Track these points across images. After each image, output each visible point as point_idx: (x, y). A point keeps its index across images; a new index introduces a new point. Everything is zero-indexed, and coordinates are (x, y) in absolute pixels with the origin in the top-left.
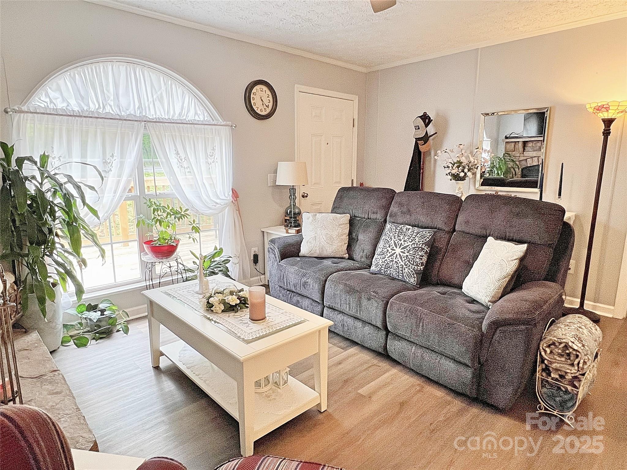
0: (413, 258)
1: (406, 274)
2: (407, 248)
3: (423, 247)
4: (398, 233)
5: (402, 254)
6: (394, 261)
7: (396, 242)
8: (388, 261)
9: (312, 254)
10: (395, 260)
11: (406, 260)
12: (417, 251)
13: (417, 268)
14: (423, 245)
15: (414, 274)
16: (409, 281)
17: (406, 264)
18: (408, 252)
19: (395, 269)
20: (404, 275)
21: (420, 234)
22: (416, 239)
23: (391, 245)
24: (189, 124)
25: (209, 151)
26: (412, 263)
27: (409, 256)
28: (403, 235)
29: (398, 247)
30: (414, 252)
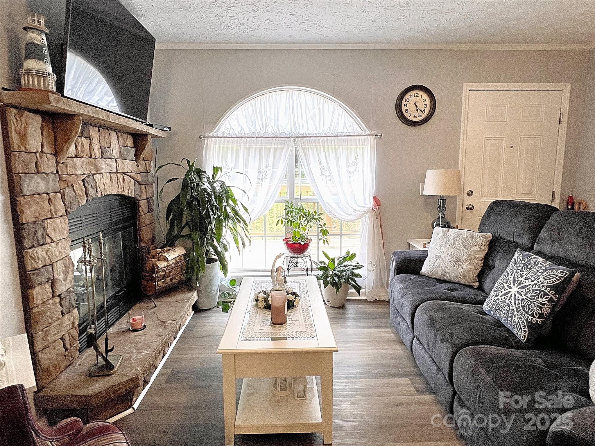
0: (530, 303)
1: (515, 323)
2: (526, 289)
3: (547, 291)
4: (523, 266)
5: (517, 295)
6: (506, 302)
7: (516, 277)
8: (500, 300)
9: (433, 274)
10: (508, 302)
11: (520, 305)
12: (537, 295)
13: (532, 319)
14: (546, 288)
15: (525, 326)
16: (517, 334)
17: (519, 310)
18: (525, 295)
19: (504, 314)
20: (513, 325)
21: (547, 273)
22: (540, 278)
23: (509, 280)
24: (333, 136)
25: (352, 160)
26: (527, 310)
27: (525, 299)
28: (528, 270)
29: (516, 285)
30: (533, 295)
